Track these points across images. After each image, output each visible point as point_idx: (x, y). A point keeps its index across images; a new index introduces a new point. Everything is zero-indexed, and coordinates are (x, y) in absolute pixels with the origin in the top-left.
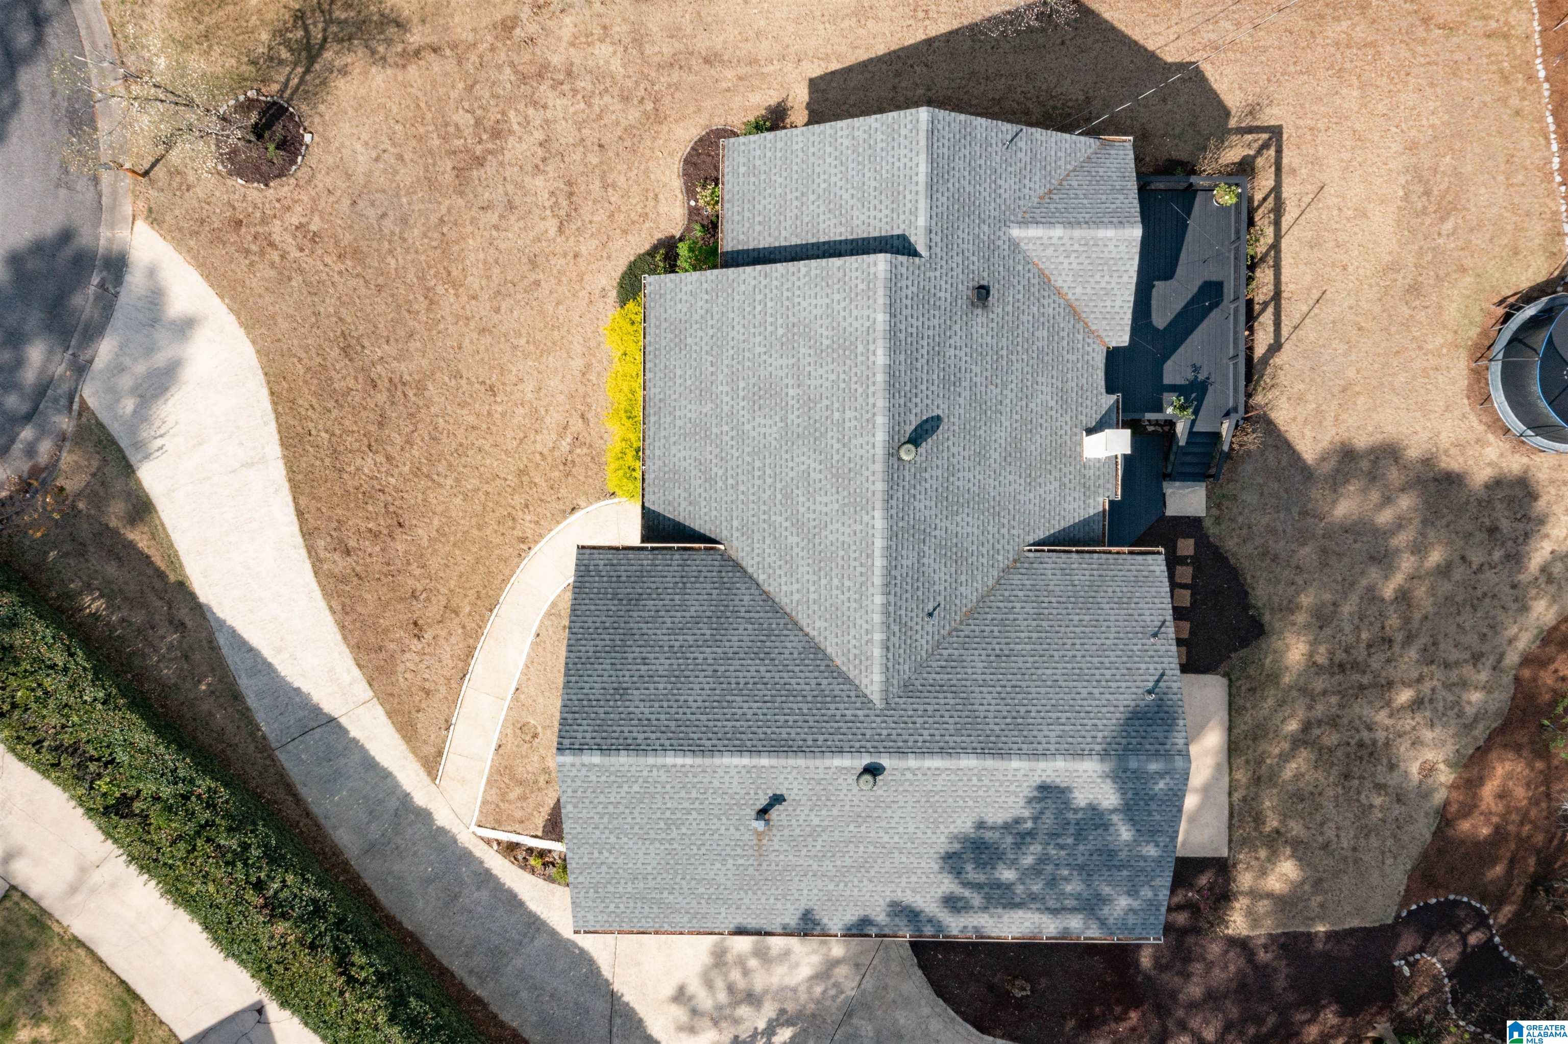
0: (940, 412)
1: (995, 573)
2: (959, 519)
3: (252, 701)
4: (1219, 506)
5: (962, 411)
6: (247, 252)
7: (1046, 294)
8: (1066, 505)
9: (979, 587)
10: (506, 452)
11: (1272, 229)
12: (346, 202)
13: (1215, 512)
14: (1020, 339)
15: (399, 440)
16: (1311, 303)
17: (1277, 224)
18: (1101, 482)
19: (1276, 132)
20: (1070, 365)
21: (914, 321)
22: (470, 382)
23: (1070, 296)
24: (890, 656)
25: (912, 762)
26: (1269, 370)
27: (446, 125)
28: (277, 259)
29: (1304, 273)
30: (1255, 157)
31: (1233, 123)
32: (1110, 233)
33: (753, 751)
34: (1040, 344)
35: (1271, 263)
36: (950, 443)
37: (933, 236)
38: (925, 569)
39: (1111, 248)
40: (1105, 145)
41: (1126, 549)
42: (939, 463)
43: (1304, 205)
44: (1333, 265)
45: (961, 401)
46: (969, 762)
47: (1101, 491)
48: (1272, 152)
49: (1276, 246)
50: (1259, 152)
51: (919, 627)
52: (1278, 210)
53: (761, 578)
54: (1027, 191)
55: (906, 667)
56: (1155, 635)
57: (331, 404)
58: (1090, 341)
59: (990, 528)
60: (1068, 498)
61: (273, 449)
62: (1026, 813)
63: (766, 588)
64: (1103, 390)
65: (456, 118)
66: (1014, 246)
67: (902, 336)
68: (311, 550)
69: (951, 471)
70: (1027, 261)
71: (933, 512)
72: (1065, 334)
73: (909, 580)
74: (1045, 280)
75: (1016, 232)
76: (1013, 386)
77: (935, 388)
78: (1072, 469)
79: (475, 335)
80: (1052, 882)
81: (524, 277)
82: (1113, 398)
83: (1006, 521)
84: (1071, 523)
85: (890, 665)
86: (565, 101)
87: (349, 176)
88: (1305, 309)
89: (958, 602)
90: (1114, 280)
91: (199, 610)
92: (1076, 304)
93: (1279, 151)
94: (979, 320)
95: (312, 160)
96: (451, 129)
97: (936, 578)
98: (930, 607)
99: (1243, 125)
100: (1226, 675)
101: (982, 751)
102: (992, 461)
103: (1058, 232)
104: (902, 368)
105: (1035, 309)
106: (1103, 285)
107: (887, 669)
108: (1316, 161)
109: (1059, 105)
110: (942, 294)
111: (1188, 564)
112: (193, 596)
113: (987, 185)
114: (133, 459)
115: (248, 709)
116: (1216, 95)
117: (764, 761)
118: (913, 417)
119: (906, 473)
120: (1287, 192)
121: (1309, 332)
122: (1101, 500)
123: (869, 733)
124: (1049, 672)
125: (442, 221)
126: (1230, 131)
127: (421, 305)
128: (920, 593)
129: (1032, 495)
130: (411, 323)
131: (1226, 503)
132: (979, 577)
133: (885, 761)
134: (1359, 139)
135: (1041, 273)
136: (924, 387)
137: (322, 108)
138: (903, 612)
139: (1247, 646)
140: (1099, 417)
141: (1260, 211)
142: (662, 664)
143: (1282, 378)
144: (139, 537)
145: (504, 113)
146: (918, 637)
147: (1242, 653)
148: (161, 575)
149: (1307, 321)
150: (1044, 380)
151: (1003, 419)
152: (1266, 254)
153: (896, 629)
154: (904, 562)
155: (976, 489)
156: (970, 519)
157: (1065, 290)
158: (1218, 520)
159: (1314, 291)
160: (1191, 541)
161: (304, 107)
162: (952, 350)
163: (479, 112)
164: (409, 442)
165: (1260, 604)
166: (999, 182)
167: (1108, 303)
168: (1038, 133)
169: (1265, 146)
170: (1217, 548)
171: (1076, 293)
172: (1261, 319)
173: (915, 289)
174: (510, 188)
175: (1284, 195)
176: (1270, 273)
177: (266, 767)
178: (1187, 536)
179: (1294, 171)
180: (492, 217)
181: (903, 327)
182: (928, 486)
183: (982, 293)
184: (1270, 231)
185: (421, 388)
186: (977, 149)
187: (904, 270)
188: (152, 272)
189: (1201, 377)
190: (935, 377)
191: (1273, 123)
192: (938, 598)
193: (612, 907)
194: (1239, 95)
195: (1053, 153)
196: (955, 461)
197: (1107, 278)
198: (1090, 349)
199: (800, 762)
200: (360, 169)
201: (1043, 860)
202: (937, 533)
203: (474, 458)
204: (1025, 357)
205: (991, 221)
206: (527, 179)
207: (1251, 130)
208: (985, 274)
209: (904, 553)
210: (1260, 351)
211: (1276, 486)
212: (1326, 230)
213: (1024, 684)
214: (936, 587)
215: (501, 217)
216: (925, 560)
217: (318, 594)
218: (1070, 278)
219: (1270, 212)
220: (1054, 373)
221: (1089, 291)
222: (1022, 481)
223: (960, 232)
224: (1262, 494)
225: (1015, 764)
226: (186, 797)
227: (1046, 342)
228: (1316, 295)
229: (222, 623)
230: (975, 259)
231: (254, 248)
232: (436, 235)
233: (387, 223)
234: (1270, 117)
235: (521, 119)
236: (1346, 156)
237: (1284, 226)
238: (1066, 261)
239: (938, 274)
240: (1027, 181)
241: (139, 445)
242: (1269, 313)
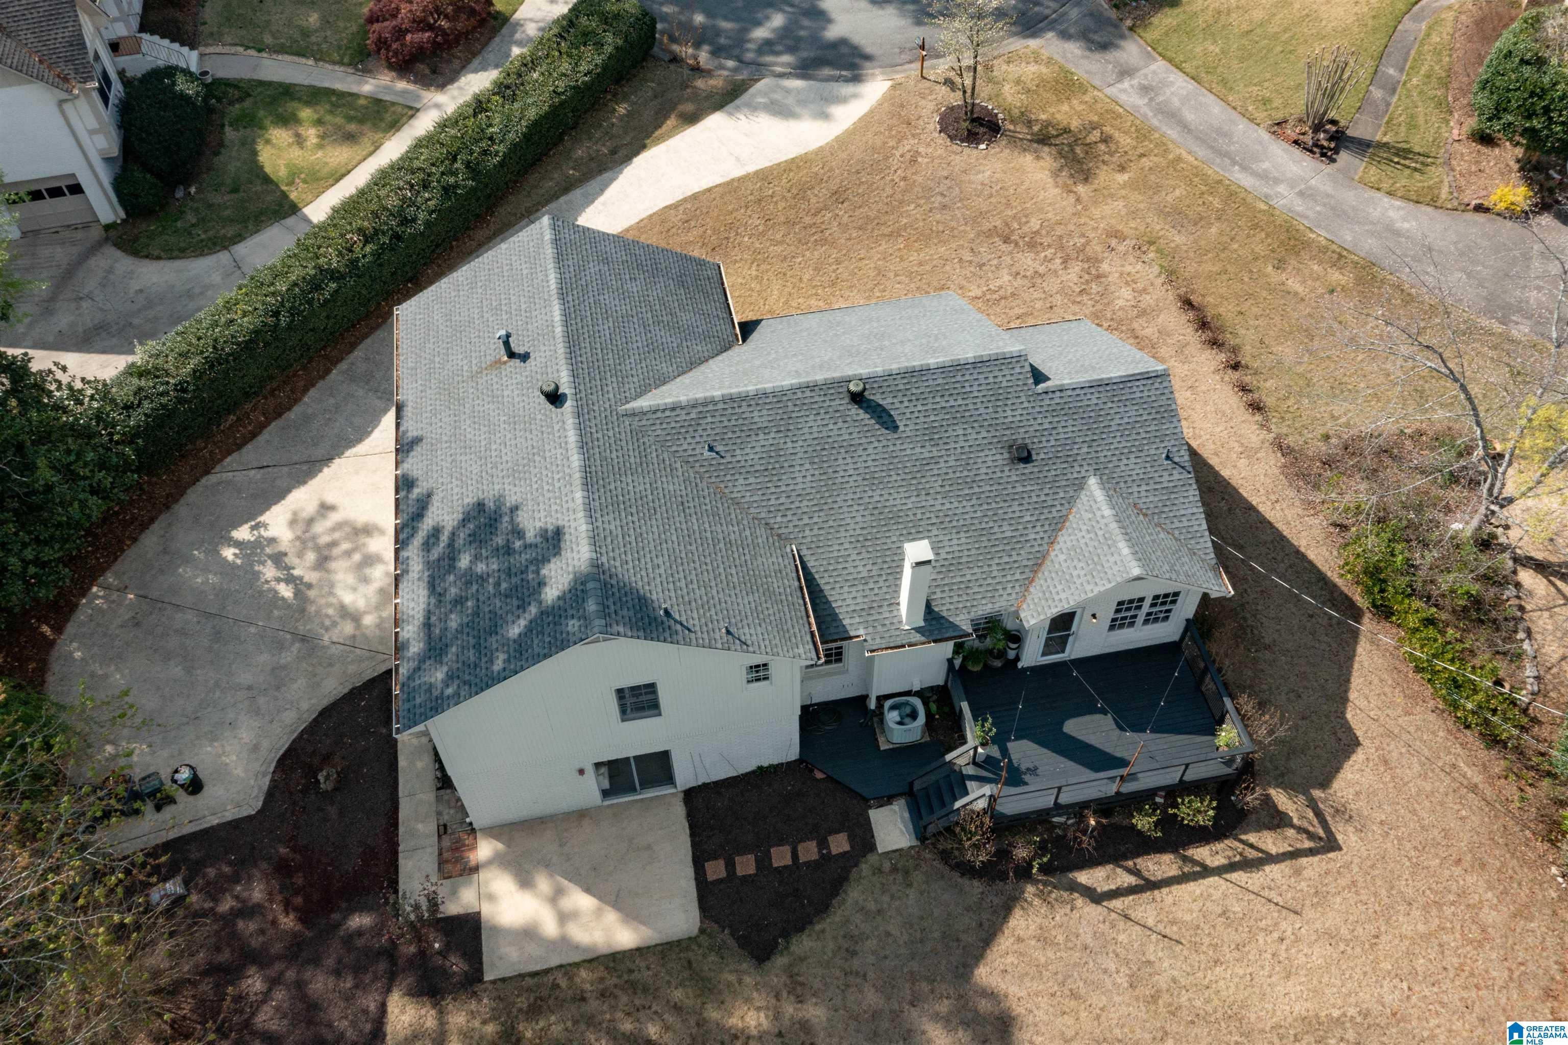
0: (902, 428)
1: (763, 515)
2: (807, 466)
3: (563, 199)
4: (895, 869)
5: (908, 452)
6: (891, 130)
7: (1046, 528)
8: (846, 589)
9: (747, 499)
10: (787, 301)
11: (1224, 861)
12: (945, 173)
13: (887, 866)
14: (994, 505)
15: (778, 237)
16: (1160, 927)
17: (1232, 867)
18: (880, 628)
19: (1330, 844)
20: (986, 569)
21: (975, 388)
22: (834, 271)
23: (1052, 554)
24: (668, 413)
25: (570, 422)
26: (1065, 894)
27: (1026, 216)
28: (891, 144)
29: (1191, 911)
30: (1292, 826)
31: (1317, 793)
32: (1126, 551)
33: (566, 323)
34: (996, 530)
35: (1186, 870)
36: (876, 444)
37: (1058, 394)
38: (754, 438)
39: (1112, 560)
40: (1215, 569)
42: (855, 435)
43: (1266, 893)
44: (1215, 946)
45: (918, 450)
47: (871, 630)
48: (1308, 844)
49: (1206, 872)
50: (1300, 830)
51: (698, 439)
52: (1246, 865)
53: (720, 358)
54: (1136, 489)
55: (659, 432)
56: (728, 632)
57: (794, 191)
58: (1018, 589)
59: (805, 503)
60: (854, 589)
61: (751, 168)
62: (530, 536)
63: (711, 362)
64: (973, 615)
65: (1033, 220)
66: (1080, 485)
67: (959, 378)
68: (685, 200)
69: (850, 449)
70: (1071, 501)
71: (807, 436)
72: (1015, 558)
73: (741, 422)
74: (1059, 524)
75: (1093, 482)
76: (948, 506)
77: (922, 419)
78: (885, 590)
79: (872, 265)
81: (929, 284)
82: (967, 628)
83: (815, 520)
84: (831, 599)
85: (659, 414)
86: (1075, 279)
87: (965, 172)
88: (1150, 922)
89: (729, 477)
90: (1083, 579)
91: (628, 159)
92: (1048, 563)
93: (1311, 852)
94: (998, 457)
95: (967, 151)
96: (1024, 220)
97: (748, 450)
98: (718, 449)
99: (1321, 806)
100: (702, 931)
101: (587, 471)
102: (870, 493)
103: (1107, 512)
104: (931, 382)
105: (1028, 518)
106: (1075, 573)
107: (655, 412)
108: (1321, 897)
109: (1249, 622)
110: (1009, 413)
111: (820, 851)
112: (636, 153)
113: (1124, 444)
114: (729, 107)
115: (558, 198)
116: (1338, 770)
117: (559, 330)
118: (890, 400)
119: (838, 402)
120: (1273, 871)
121: (1127, 935)
122: (861, 632)
123: (594, 397)
124: (674, 538)
125: (953, 229)
126: (1306, 793)
127: (887, 231)
128: (730, 435)
129: (847, 546)
130: (869, 227)
131: (900, 877)
132: (756, 498)
133: (569, 404)
134: (1373, 945)
135: (1064, 519)
136: (920, 408)
137: (1008, 151)
138: (710, 420)
139: (741, 946)
140: (944, 614)
141: (1237, 844)
142: (634, 288)
143: (1062, 911)
144: (671, 122)
145: (1049, 246)
146: (689, 440)
147: (731, 942)
148: (648, 136)
149: (1138, 928)
150: (963, 540)
151: (913, 499)
152: (1195, 862)
153: (693, 416)
154: (756, 414)
155: (840, 480)
156: (809, 478)
157: (1057, 547)
158: (878, 871)
159: (1175, 928)
160: (846, 847)
161: (1004, 143)
162: (961, 432)
163: (1044, 232)
164: (779, 243)
165: (793, 948)
166: (1132, 456)
167: (1059, 588)
168: (1193, 492)
169: (1311, 836)
170: (846, 879)
171: (1058, 556)
172: (1119, 870)
173: (1004, 384)
174: (995, 262)
175: (1267, 868)
176: (1174, 871)
178: (851, 839)
179: (1298, 872)
180: (967, 256)
181: (967, 377)
182: (831, 426)
183: (1023, 456)
184: (1219, 861)
185: (823, 241)
186: (1153, 428)
187: (1018, 370)
188: (858, 95)
189: (1026, 778)
190: (932, 418)
191: (1340, 837)
192: (728, 455)
193: (418, 317)
194: (1349, 794)
195: (1183, 512)
196: (860, 452)
197: (1083, 572)
198: (1009, 591)
199: (561, 350)
200: (972, 177)
201: (482, 579)
202: (790, 445)
203: (776, 286)
204: (979, 514)
205: (1094, 455)
206: (1006, 271)
207: (1319, 814)
208: (1042, 456)
209: (765, 412)
210: (1083, 877)
211: (936, 935)
212: (1250, 927)
213: (658, 516)
214: (738, 452)
215: (970, 262)
216: (761, 436)
217: (650, 212)
218: (1069, 544)
219: (1241, 854)
220: (973, 552)
221: (1064, 565)
222: (858, 532)
223: (1071, 422)
224: (922, 918)
227: (999, 536)
228: (1172, 931)
229: (621, 172)
230: (1052, 443)
231: (894, 133)
232: (941, 229)
233: (939, 198)
234: (1344, 834)
235: (1050, 256)
236: (1344, 931)
237: (1235, 876)
238: (1084, 533)
239: (1026, 405)
240: (1144, 488)
241: (738, 108)
242: (1131, 880)
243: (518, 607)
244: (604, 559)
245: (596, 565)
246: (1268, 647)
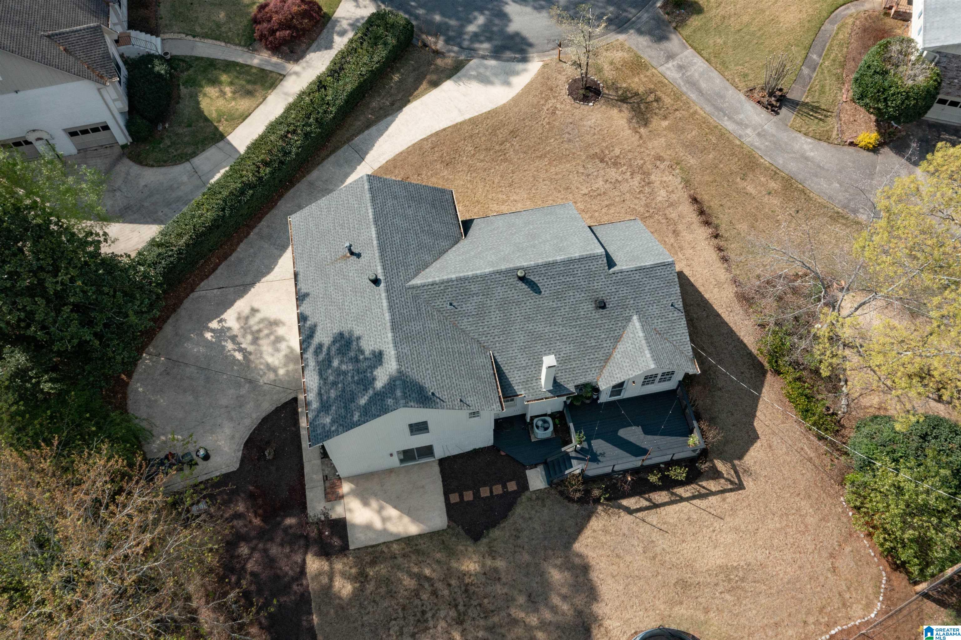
0: (543, 293)
1: (476, 337)
2: (497, 312)
3: (366, 132)
4: (538, 498)
5: (546, 304)
6: (542, 94)
7: (612, 341)
8: (516, 372)
9: (468, 329)
10: (486, 196)
11: (690, 495)
12: (571, 121)
13: (534, 497)
14: (587, 330)
15: (482, 157)
16: (659, 525)
17: (694, 497)
18: (531, 391)
19: (740, 486)
20: (582, 361)
21: (579, 272)
22: (511, 177)
23: (614, 354)
24: (430, 287)
25: (384, 295)
26: (616, 510)
27: (613, 147)
28: (541, 103)
29: (673, 518)
30: (724, 478)
31: (736, 462)
32: (648, 355)
33: (378, 238)
34: (588, 342)
35: (672, 499)
36: (531, 301)
37: (620, 274)
38: (471, 298)
39: (642, 359)
40: (692, 361)
41: (501, 394)
42: (520, 296)
43: (709, 510)
44: (683, 534)
45: (551, 303)
46: (387, 316)
47: (527, 391)
48: (730, 487)
49: (682, 499)
50: (727, 480)
51: (444, 299)
52: (701, 496)
53: (454, 249)
54: (656, 321)
55: (425, 296)
56: (461, 401)
57: (490, 131)
58: (597, 371)
59: (496, 330)
60: (519, 372)
61: (467, 116)
62: (367, 353)
63: (449, 251)
64: (576, 384)
65: (616, 149)
66: (629, 319)
67: (571, 267)
68: (431, 136)
69: (518, 303)
70: (624, 327)
71: (497, 297)
72: (597, 356)
73: (465, 290)
74: (618, 339)
75: (635, 318)
76: (565, 331)
77: (553, 288)
78: (534, 372)
79: (531, 175)
80: (335, 384)
81: (560, 186)
82: (573, 390)
83: (501, 338)
84: (508, 377)
85: (425, 287)
86: (637, 184)
87: (581, 119)
88: (655, 523)
89: (459, 318)
90: (628, 368)
91: (400, 109)
92: (612, 358)
93: (731, 490)
94: (589, 306)
95: (583, 107)
96: (611, 149)
97: (468, 305)
98: (455, 304)
99: (738, 468)
100: (449, 526)
101: (393, 322)
102: (527, 325)
103: (641, 334)
104: (558, 269)
105: (603, 336)
106: (624, 365)
107: (423, 286)
108: (733, 511)
109: (712, 376)
110: (596, 284)
111: (503, 490)
112: (405, 105)
113: (651, 299)
114: (455, 77)
115: (363, 132)
116: (747, 450)
117: (375, 242)
118: (537, 279)
119: (512, 280)
120: (712, 499)
121: (643, 529)
122: (523, 392)
123: (394, 280)
124: (435, 353)
125: (574, 154)
126: (731, 462)
127: (539, 154)
128: (460, 297)
129: (516, 351)
130: (530, 152)
131: (540, 502)
132: (472, 328)
133: (382, 285)
134: (755, 534)
135: (621, 336)
136: (552, 282)
137: (604, 107)
138: (450, 290)
139: (466, 534)
140: (562, 383)
141: (697, 486)
142: (410, 212)
143: (614, 518)
144: (424, 85)
145: (624, 165)
146: (440, 300)
147: (462, 532)
148: (411, 95)
149: (649, 526)
150: (572, 347)
151: (548, 328)
152: (676, 495)
153: (442, 288)
154: (472, 286)
155: (513, 319)
156: (498, 318)
157: (617, 350)
158: (530, 499)
159: (666, 526)
160: (515, 488)
161: (602, 101)
162: (572, 294)
163: (622, 156)
164: (482, 161)
165: (491, 535)
166: (655, 305)
167: (617, 371)
168: (684, 322)
169: (732, 482)
170: (515, 503)
171: (617, 355)
172: (641, 499)
173: (594, 269)
174: (595, 174)
175: (710, 498)
176: (667, 499)
177: (341, 142)
178: (518, 484)
179: (724, 500)
180: (581, 170)
181: (576, 266)
182: (509, 292)
183: (602, 305)
184: (688, 494)
185: (506, 160)
186: (665, 290)
187: (600, 262)
188: (525, 70)
189: (600, 458)
190: (558, 287)
191: (745, 483)
192: (459, 307)
194: (751, 462)
195: (678, 332)
196: (523, 305)
197: (628, 365)
198: (593, 372)
199: (377, 254)
200: (585, 123)
201: (345, 373)
202: (489, 302)
203: (481, 185)
204: (580, 334)
205: (636, 304)
206: (601, 179)
207: (736, 472)
208: (611, 305)
209: (477, 286)
210: (625, 502)
211: (556, 529)
212: (700, 525)
213: (427, 342)
214: (464, 305)
215: (583, 173)
216: (475, 298)
217: (413, 142)
218: (622, 350)
219: (698, 491)
220: (577, 353)
221: (620, 360)
222: (522, 344)
223: (626, 288)
224: (550, 521)
225: (390, 335)
226: (328, 104)
227: (589, 345)
228: (664, 527)
229: (397, 117)
230: (616, 299)
231: (543, 95)
232: (568, 153)
233: (567, 135)
234: (748, 482)
235: (624, 171)
236: (743, 528)
237: (694, 502)
238: (630, 344)
239: (604, 280)
240: (660, 320)
241: (459, 79)
242: (646, 503)
243: (364, 390)
244: (403, 368)
245: (400, 372)
246: (720, 389)
